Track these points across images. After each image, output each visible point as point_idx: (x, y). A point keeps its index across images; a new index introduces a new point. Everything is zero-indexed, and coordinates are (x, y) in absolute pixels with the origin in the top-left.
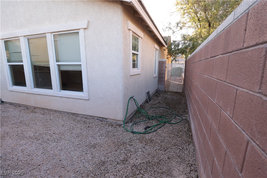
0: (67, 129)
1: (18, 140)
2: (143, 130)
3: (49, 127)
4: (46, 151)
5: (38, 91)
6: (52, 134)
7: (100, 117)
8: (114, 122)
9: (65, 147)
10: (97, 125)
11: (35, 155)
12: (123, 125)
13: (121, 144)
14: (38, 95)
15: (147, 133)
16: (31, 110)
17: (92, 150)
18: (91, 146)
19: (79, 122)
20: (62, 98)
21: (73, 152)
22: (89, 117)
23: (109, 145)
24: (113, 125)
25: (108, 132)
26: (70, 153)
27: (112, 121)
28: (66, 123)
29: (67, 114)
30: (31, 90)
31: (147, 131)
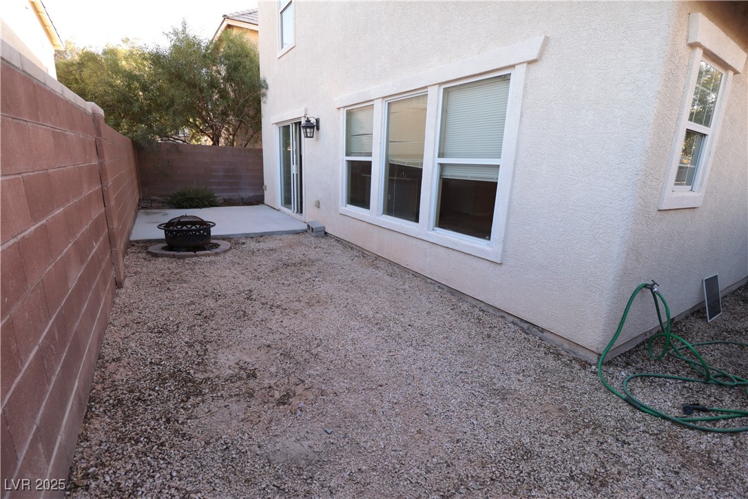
0: (437, 324)
1: (347, 317)
2: (676, 413)
3: (401, 307)
4: (395, 358)
5: (389, 221)
6: (407, 327)
7: (522, 320)
8: (566, 346)
9: (433, 366)
10: (513, 339)
11: (374, 359)
12: (594, 365)
13: (584, 422)
14: (387, 231)
15: (692, 428)
16: (370, 261)
17: (497, 402)
18: (495, 390)
19: (464, 316)
20: (435, 246)
21: (448, 386)
22: (491, 311)
23: (546, 409)
24: (560, 354)
25: (545, 371)
26: (442, 386)
27: (558, 340)
28: (436, 308)
29: (439, 287)
30: (378, 217)
31: (695, 421)
